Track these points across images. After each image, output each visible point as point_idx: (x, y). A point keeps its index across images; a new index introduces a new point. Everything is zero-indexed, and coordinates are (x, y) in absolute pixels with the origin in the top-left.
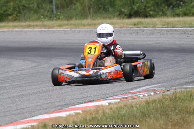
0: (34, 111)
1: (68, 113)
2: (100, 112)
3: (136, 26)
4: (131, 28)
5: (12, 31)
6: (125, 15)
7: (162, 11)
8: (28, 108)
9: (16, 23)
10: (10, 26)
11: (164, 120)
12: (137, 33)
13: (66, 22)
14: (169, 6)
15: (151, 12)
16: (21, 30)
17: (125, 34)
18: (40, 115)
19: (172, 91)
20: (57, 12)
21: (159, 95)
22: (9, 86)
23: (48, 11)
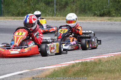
15: (114, 14)
23: (51, 12)
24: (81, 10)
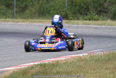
7: (77, 17)
14: (81, 14)
15: (71, 18)
23: (11, 14)
24: (39, 13)
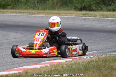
0: (21, 64)
1: (41, 66)
2: (60, 66)
3: (85, 16)
4: (81, 16)
5: (10, 15)
6: (78, 9)
7: (101, 7)
8: (17, 61)
9: (12, 11)
10: (9, 12)
11: (98, 73)
12: (85, 20)
13: (43, 11)
14: (105, 5)
16: (16, 15)
17: (78, 20)
18: (24, 66)
19: (104, 56)
20: (38, 5)
21: (96, 58)
22: (7, 48)
